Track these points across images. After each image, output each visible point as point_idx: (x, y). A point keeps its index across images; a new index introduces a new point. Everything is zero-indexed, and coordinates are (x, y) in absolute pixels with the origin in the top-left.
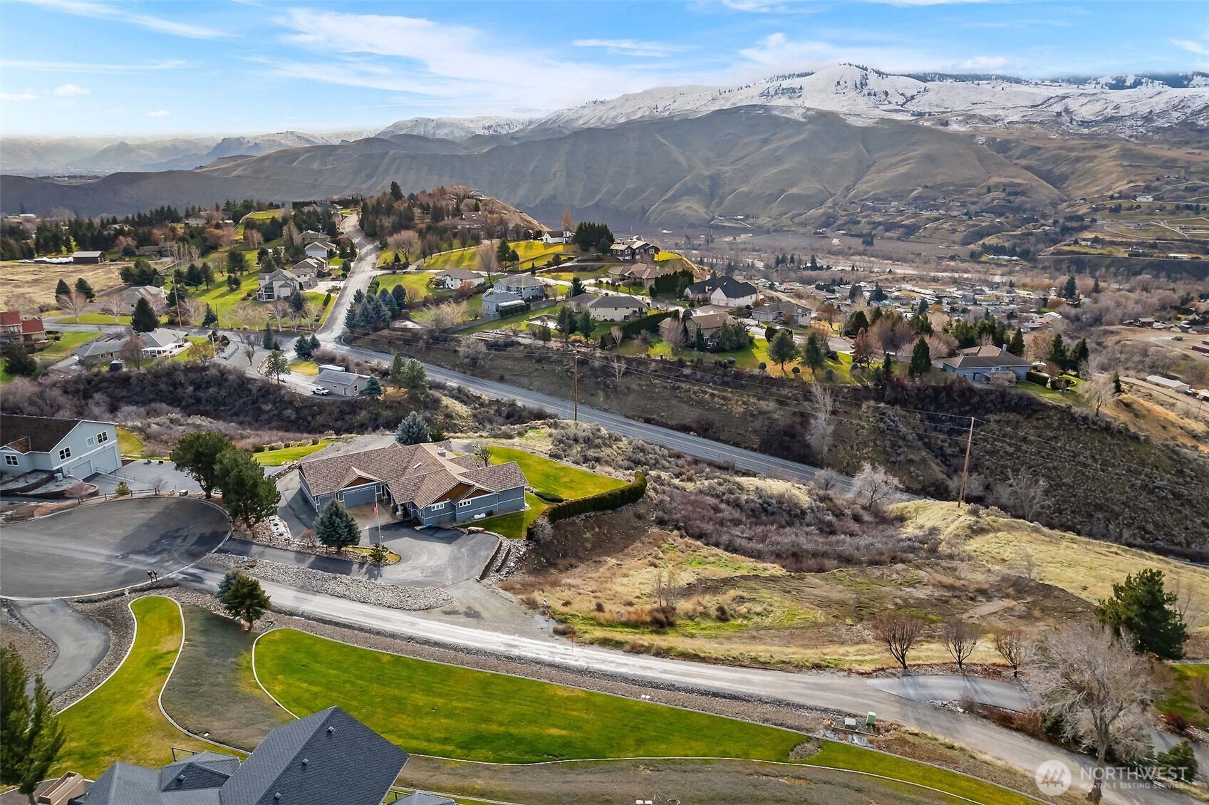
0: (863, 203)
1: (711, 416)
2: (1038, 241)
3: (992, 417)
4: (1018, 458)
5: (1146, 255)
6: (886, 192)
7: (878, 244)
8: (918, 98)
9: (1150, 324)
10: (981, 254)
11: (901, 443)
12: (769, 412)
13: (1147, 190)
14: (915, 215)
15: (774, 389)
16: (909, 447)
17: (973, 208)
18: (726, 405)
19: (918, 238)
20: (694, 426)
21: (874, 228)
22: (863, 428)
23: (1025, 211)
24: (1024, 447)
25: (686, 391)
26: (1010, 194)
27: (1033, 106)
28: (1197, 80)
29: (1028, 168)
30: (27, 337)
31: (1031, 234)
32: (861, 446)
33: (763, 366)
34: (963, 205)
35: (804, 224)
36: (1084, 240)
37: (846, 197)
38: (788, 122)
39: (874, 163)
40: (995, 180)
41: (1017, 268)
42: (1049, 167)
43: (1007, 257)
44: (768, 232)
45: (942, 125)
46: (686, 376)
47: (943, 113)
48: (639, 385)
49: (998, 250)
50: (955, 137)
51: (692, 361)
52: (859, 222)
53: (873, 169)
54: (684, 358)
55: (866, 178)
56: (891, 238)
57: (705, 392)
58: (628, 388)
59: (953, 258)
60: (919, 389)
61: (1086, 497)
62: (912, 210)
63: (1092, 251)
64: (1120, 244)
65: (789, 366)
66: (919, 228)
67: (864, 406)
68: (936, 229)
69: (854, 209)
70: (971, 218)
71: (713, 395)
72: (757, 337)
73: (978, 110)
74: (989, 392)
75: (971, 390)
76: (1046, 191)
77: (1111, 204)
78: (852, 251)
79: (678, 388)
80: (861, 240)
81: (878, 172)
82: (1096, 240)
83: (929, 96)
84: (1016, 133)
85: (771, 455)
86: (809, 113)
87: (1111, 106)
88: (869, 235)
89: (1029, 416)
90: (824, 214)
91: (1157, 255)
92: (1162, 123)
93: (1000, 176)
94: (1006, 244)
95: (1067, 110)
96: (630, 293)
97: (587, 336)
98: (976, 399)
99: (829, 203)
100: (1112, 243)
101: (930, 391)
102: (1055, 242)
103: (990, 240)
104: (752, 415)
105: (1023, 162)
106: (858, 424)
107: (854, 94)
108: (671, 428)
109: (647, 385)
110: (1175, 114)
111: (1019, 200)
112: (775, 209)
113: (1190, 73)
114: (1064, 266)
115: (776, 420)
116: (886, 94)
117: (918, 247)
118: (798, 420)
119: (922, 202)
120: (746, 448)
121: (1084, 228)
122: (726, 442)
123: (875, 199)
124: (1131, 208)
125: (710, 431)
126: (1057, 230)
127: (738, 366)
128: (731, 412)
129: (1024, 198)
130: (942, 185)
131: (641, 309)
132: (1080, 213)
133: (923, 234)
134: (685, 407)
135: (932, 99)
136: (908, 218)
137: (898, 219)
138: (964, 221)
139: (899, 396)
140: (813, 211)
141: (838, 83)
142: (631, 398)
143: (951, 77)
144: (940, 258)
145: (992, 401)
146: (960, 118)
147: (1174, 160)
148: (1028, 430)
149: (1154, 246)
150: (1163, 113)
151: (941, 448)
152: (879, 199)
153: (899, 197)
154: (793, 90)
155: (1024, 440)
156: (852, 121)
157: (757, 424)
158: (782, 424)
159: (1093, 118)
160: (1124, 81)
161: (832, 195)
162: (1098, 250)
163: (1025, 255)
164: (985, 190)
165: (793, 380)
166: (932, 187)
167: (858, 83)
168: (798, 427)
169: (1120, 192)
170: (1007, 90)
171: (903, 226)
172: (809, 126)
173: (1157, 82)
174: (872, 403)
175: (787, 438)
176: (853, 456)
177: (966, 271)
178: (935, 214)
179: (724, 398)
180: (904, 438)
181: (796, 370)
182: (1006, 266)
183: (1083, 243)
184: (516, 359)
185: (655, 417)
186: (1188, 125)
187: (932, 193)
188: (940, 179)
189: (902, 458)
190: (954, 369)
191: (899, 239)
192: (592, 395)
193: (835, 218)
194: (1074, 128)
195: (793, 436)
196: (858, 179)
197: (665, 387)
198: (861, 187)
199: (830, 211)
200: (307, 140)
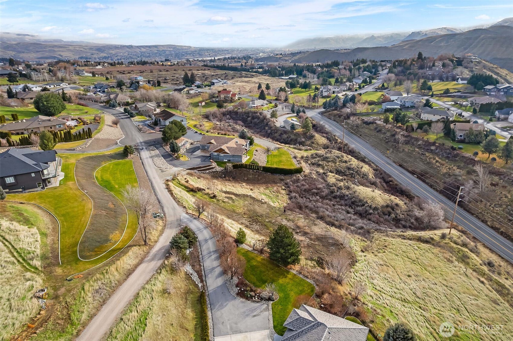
1: (430, 170)
12: (458, 176)
18: (440, 167)
20: (418, 173)
25: (427, 157)
30: (232, 98)
33: (476, 153)
46: (432, 150)
48: (409, 150)
51: (440, 144)
54: (437, 142)
57: (435, 159)
58: (403, 150)
79: (424, 154)
85: (443, 195)
97: (403, 124)
104: (449, 175)
108: (408, 171)
109: (412, 150)
115: (459, 180)
120: (434, 189)
122: (427, 184)
125: (424, 177)
127: (463, 150)
128: (440, 171)
131: (447, 117)
134: (421, 163)
157: (448, 179)
179: (441, 164)
181: (494, 159)
184: (371, 130)
185: (405, 164)
192: (387, 149)
197: (419, 153)
200: (452, 31)
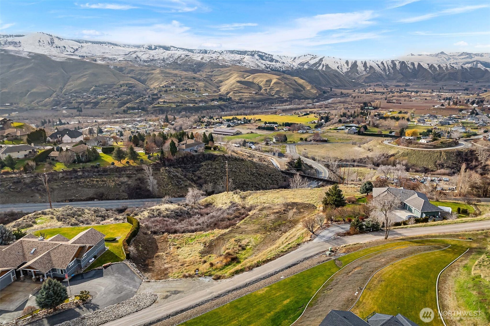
0: (71, 94)
1: (101, 190)
2: (146, 104)
3: (203, 164)
4: (216, 175)
5: (180, 106)
6: (80, 89)
7: (84, 111)
8: (80, 49)
9: (196, 128)
10: (127, 111)
11: (180, 180)
12: (126, 182)
13: (173, 84)
14: (95, 98)
15: (123, 173)
16: (183, 181)
17: (118, 93)
18: (105, 183)
19: (100, 107)
20: (95, 196)
21: (80, 105)
22: (164, 178)
23: (137, 93)
24: (217, 171)
25: (84, 182)
26: (129, 87)
27: (125, 55)
28: (172, 48)
29: (132, 77)
31: (142, 101)
32: (166, 185)
33: (113, 164)
34: (113, 92)
35: (45, 105)
36: (161, 102)
37: (61, 92)
38: (20, 58)
39: (71, 77)
40: (122, 82)
41: (142, 114)
42: (139, 77)
43: (137, 111)
44: (27, 110)
45: (94, 61)
46: (81, 176)
47: (92, 56)
48: (58, 185)
49: (133, 109)
50: (101, 66)
51: (80, 168)
52: (72, 103)
53: (71, 79)
54: (75, 168)
55: (68, 84)
56: (88, 108)
57: (93, 181)
58: (52, 188)
59: (117, 113)
60: (176, 159)
61: (239, 182)
62: (93, 96)
63: (164, 106)
64: (172, 102)
65: (124, 162)
66: (99, 103)
67: (161, 170)
68: (106, 102)
69: (67, 97)
70: (119, 97)
71: (97, 181)
72: (100, 153)
73: (106, 56)
74: (199, 155)
75: (193, 156)
76: (141, 86)
77: (164, 89)
78: (74, 115)
79: (79, 182)
80: (76, 110)
81: (73, 80)
82: (164, 102)
83: (84, 49)
84: (123, 64)
85: (134, 199)
86: (31, 54)
87: (151, 56)
88: (78, 107)
89: (214, 160)
90: (54, 100)
91: (184, 106)
92: (167, 62)
93: (123, 81)
94: (135, 106)
95: (137, 56)
96: (13, 144)
97: (13, 168)
98: (196, 158)
99: (54, 95)
100: (169, 103)
101: (181, 159)
102: (151, 104)
103: (128, 105)
104: (119, 185)
105: (129, 75)
106: (162, 178)
107: (49, 47)
108: (84, 200)
109: (62, 184)
110: (171, 59)
111: (134, 89)
112: (27, 99)
113: (169, 46)
114: (158, 112)
116: (65, 47)
117: (102, 111)
118: (139, 182)
119: (97, 92)
120: (123, 199)
121: (159, 98)
123: (76, 92)
124: (170, 90)
125: (104, 197)
126: (151, 99)
127: (102, 166)
128: (109, 186)
129: (134, 88)
130: (102, 85)
131: (33, 150)
132: (155, 93)
133: (101, 105)
134: (86, 189)
135: (86, 50)
136: (93, 99)
137: (89, 100)
138: (116, 99)
139: (171, 163)
140: (48, 99)
141: (39, 41)
142: (56, 192)
143: (90, 42)
144: (112, 114)
145: (201, 158)
146: (100, 58)
147: (176, 74)
148: (215, 165)
149: (182, 103)
150: (167, 59)
151: (192, 178)
152: (77, 92)
153: (87, 91)
154: (16, 43)
155: (215, 168)
156: (53, 58)
157: (123, 188)
158: (133, 185)
159: (147, 59)
160: (152, 47)
161: (54, 92)
162: (166, 105)
163: (143, 109)
164: (120, 86)
165: (128, 167)
166: (99, 86)
167: (50, 42)
168: (140, 185)
169: (165, 85)
170: (114, 48)
171: (92, 103)
172: (33, 60)
173: (161, 48)
174: (163, 168)
175: (138, 190)
176: (166, 190)
177: (124, 118)
178: (103, 97)
179: (103, 181)
180: (180, 178)
181: (128, 162)
182: (138, 114)
183: (161, 103)
185: (74, 198)
186: (175, 63)
187: (99, 88)
188: (101, 83)
189: (183, 185)
190: (184, 150)
191: (92, 108)
192: (32, 197)
193: (60, 102)
194: (142, 63)
195: (140, 188)
196: (65, 84)
197: (72, 183)
198: (67, 87)
199: (56, 98)
